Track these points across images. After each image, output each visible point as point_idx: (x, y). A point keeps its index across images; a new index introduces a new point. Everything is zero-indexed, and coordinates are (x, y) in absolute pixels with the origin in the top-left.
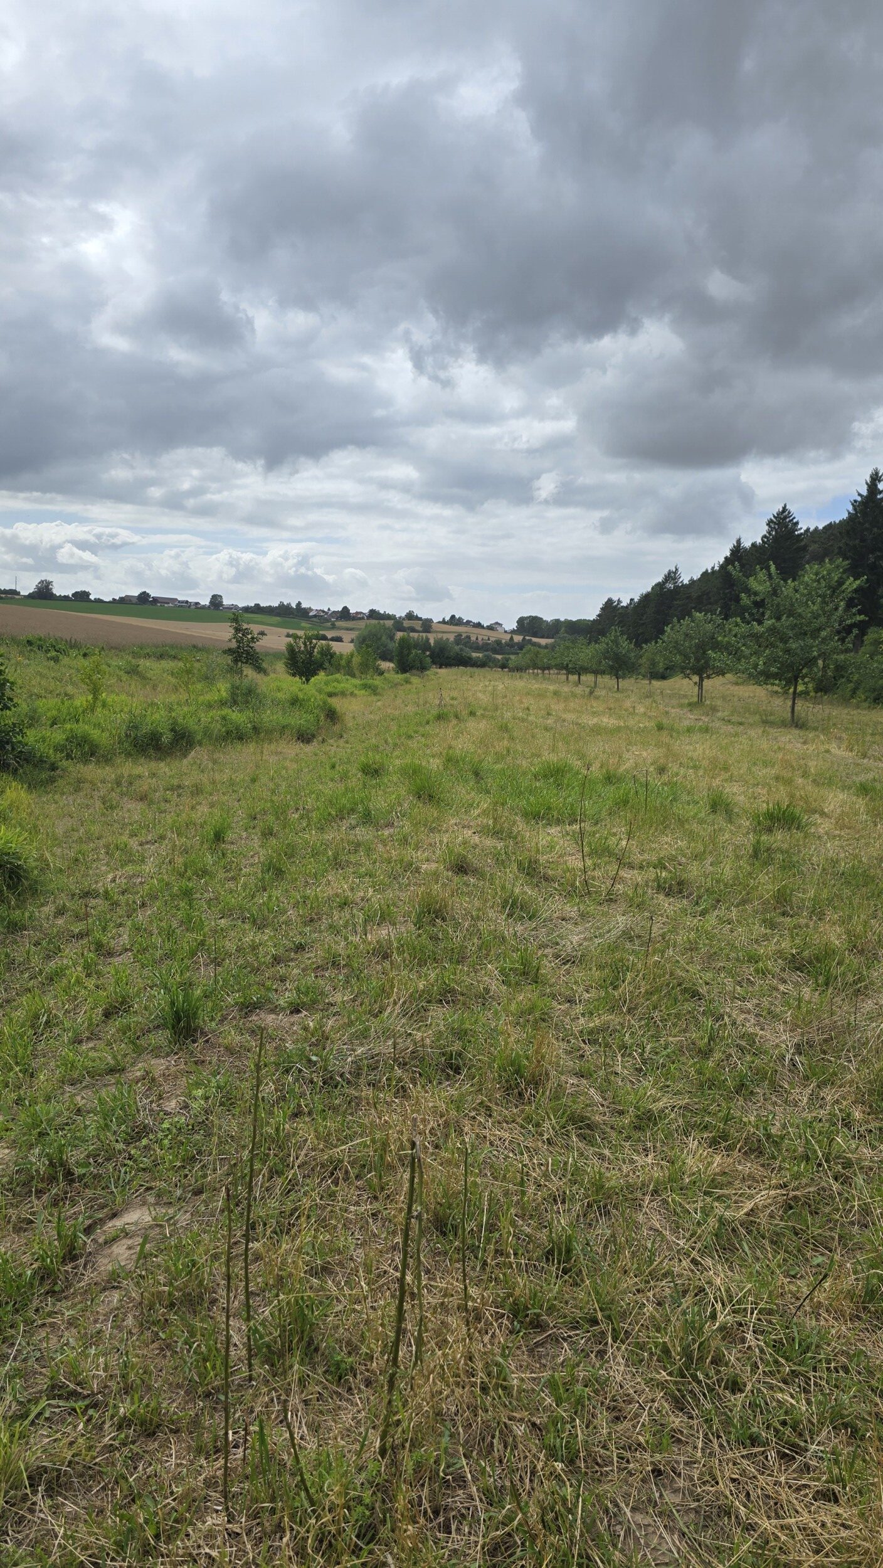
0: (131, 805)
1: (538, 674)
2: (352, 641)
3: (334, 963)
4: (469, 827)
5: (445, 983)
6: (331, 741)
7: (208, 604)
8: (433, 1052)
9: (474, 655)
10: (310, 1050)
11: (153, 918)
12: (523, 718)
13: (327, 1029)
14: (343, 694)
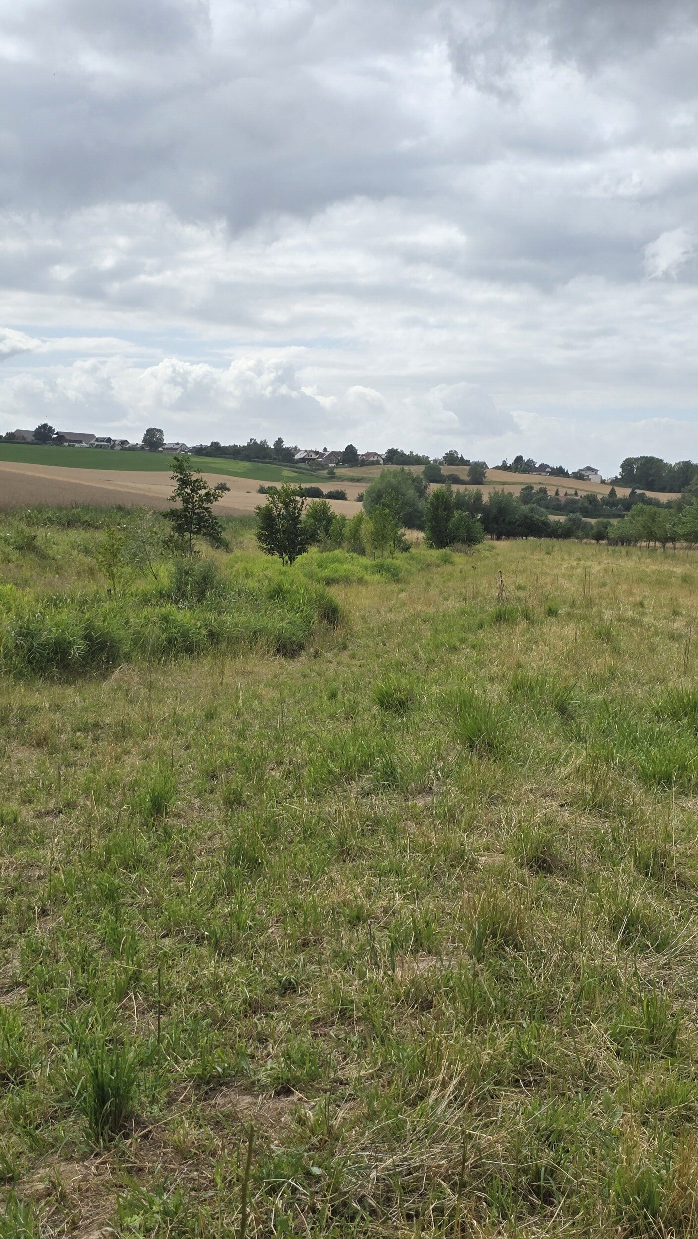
0: (22, 754)
1: (655, 549)
2: (360, 498)
3: (343, 1013)
4: (552, 795)
5: (523, 1052)
6: (329, 655)
7: (140, 442)
8: (508, 1168)
9: (553, 518)
10: (310, 1158)
11: (59, 934)
12: (633, 619)
13: (336, 1123)
14: (347, 580)
